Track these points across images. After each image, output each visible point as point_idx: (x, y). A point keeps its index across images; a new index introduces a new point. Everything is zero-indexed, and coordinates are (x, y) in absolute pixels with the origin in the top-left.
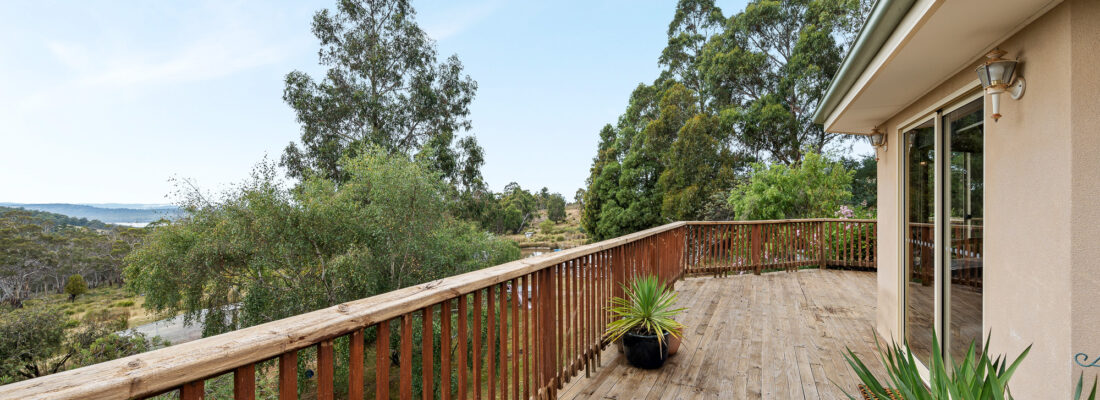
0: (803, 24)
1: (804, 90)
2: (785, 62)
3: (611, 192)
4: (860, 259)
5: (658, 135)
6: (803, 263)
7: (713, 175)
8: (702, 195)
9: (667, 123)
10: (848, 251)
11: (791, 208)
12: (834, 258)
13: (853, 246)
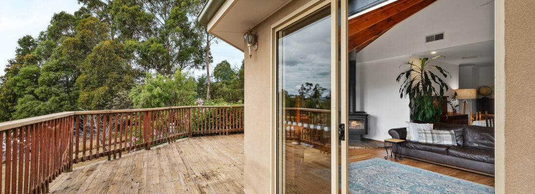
0: (173, 6)
1: (174, 39)
2: (164, 23)
3: (29, 89)
4: (209, 129)
5: (75, 49)
6: (179, 136)
7: (119, 80)
8: (111, 93)
9: (83, 41)
10: (204, 125)
11: (168, 101)
12: (196, 130)
13: (206, 122)
